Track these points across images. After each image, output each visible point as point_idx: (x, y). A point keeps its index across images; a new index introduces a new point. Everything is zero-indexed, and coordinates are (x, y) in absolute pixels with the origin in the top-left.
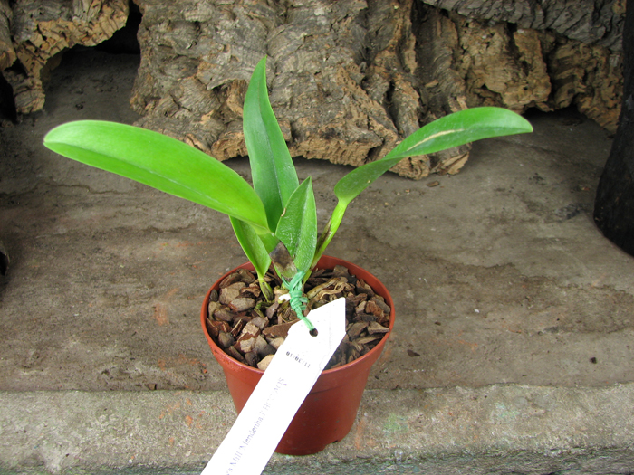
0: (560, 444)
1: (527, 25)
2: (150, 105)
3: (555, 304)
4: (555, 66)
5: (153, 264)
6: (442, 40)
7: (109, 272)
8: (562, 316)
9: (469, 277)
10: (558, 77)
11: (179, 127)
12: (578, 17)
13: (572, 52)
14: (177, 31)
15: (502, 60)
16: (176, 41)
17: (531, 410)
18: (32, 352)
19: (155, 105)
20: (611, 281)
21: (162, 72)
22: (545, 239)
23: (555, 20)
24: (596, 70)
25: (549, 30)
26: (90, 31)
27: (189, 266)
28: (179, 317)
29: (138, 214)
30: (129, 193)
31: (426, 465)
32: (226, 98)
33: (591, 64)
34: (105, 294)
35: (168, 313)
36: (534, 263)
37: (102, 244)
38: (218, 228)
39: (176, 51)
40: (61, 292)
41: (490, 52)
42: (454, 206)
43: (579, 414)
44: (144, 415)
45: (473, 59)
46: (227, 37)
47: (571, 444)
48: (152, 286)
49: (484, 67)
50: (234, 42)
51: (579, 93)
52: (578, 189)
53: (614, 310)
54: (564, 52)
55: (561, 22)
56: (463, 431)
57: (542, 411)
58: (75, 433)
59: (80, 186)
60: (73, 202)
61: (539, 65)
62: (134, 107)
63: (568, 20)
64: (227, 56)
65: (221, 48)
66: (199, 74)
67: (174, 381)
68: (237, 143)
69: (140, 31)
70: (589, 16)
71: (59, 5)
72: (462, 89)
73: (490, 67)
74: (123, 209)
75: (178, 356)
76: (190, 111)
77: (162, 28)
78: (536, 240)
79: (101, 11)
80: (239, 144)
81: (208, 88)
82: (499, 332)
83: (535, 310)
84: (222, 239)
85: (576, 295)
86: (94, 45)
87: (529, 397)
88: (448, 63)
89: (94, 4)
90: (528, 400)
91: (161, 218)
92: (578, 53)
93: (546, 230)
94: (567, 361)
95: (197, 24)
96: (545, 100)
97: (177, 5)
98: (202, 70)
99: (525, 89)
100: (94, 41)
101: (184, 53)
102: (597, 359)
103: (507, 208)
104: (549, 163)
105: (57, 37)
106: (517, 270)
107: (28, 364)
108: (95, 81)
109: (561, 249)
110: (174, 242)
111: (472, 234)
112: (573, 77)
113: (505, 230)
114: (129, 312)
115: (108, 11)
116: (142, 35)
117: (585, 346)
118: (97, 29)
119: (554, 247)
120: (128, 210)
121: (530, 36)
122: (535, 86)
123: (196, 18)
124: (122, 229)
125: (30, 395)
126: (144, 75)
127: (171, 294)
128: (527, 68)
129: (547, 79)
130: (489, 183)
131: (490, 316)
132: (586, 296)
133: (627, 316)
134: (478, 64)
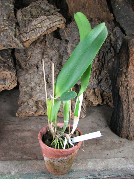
0: (100, 169)
2: (22, 104)
3: (102, 144)
4: (103, 96)
5: (25, 137)
7: (17, 138)
8: (103, 147)
10: (104, 98)
11: (29, 109)
12: (106, 88)
13: (106, 93)
14: (27, 88)
15: (92, 95)
16: (28, 90)
17: (95, 163)
18: (4, 154)
19: (24, 104)
20: (112, 140)
21: (25, 97)
24: (111, 97)
25: (101, 89)
26: (9, 87)
27: (32, 137)
28: (31, 147)
29: (21, 126)
30: (18, 122)
31: (77, 172)
32: (38, 103)
33: (109, 96)
34: (16, 143)
35: (29, 146)
37: (14, 133)
38: (37, 130)
40: (8, 142)
41: (90, 93)
42: (83, 125)
43: (104, 163)
44: (28, 164)
45: (87, 94)
46: (38, 91)
47: (102, 168)
48: (25, 141)
49: (89, 96)
50: (40, 92)
51: (108, 102)
52: (108, 121)
53: (112, 145)
54: (105, 93)
55: (103, 88)
56: (83, 166)
57: (97, 163)
58: (16, 168)
59: (8, 120)
60: (7, 124)
61: (100, 96)
62: (19, 104)
64: (38, 95)
65: (37, 93)
66: (33, 98)
67: (31, 159)
70: (108, 88)
71: (3, 81)
72: (84, 101)
73: (90, 96)
74: (17, 125)
75: (32, 154)
76: (31, 105)
77: (24, 87)
81: (35, 101)
82: (91, 150)
83: (98, 146)
85: (106, 143)
86: (10, 90)
89: (10, 82)
90: (95, 161)
91: (25, 128)
92: (107, 94)
94: (103, 155)
95: (32, 87)
96: (101, 103)
97: (28, 83)
99: (97, 101)
101: (29, 93)
103: (93, 126)
104: (102, 116)
105: (2, 88)
107: (3, 156)
108: (7, 96)
110: (29, 132)
111: (86, 131)
112: (106, 99)
114: (22, 146)
115: (13, 83)
116: (20, 89)
117: (106, 152)
118: (11, 87)
120: (18, 126)
121: (98, 90)
122: (99, 100)
123: (32, 86)
124: (18, 129)
125: (7, 161)
126: (21, 97)
127: (29, 143)
128: (98, 97)
129: (101, 99)
130: (90, 120)
131: (89, 147)
132: (107, 143)
133: (115, 146)
134: (88, 96)
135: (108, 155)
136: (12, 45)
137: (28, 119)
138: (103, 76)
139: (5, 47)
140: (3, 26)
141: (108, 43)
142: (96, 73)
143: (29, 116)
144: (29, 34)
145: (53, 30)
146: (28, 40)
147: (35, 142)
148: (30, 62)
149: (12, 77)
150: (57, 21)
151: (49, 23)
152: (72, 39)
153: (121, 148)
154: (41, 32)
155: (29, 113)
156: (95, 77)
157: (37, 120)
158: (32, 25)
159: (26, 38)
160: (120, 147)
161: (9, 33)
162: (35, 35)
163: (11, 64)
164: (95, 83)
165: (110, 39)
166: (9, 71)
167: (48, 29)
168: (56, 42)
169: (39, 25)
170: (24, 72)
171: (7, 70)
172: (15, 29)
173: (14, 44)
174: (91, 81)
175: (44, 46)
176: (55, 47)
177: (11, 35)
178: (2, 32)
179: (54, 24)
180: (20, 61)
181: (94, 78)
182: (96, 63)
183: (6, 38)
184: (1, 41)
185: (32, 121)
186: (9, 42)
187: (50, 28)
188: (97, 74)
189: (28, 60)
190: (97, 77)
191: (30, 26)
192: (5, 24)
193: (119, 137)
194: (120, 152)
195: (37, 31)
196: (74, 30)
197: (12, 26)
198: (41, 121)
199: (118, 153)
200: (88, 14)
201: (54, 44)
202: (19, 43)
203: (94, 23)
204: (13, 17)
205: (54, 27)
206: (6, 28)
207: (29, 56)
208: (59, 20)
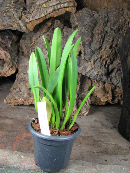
1: (107, 82)
2: (14, 90)
4: (115, 93)
5: (3, 124)
6: (87, 84)
8: (102, 150)
9: (80, 138)
10: (115, 96)
11: (19, 96)
12: (118, 81)
13: (119, 90)
14: (25, 75)
15: (101, 90)
17: (81, 166)
20: (118, 144)
21: (19, 84)
22: (103, 132)
23: (113, 81)
25: (113, 84)
26: (6, 73)
27: (12, 126)
28: (5, 135)
29: (5, 114)
30: (5, 109)
36: (98, 137)
38: (22, 119)
39: (23, 79)
41: (99, 88)
42: (83, 123)
43: (94, 169)
48: (1, 128)
51: (120, 100)
52: (117, 123)
53: (116, 150)
54: (117, 90)
55: (115, 82)
57: (84, 167)
61: (110, 92)
62: (11, 90)
63: (116, 82)
66: (26, 84)
68: (31, 100)
69: (17, 74)
70: (121, 80)
71: (1, 67)
73: (98, 92)
74: (2, 112)
76: (23, 92)
77: (22, 74)
78: (101, 132)
79: (9, 69)
80: (32, 101)
81: (28, 88)
82: (83, 151)
83: (95, 147)
84: (22, 122)
85: (107, 146)
86: (6, 76)
87: (82, 163)
88: (87, 89)
89: (8, 67)
90: (81, 164)
91: (10, 115)
92: (120, 90)
93: (104, 130)
94: (99, 160)
96: (111, 100)
97: (26, 70)
98: (27, 83)
99: (106, 97)
100: (7, 75)
101: (25, 80)
102: (107, 160)
103: (96, 125)
104: (111, 116)
106: (93, 138)
108: (7, 86)
109: (107, 135)
110: (10, 120)
111: (85, 129)
112: (118, 95)
113: (94, 129)
116: (17, 75)
117: (105, 157)
118: (8, 73)
119: (105, 134)
120: (3, 112)
121: (108, 85)
122: (109, 97)
126: (15, 84)
127: (5, 131)
128: (108, 93)
129: (111, 95)
130: (94, 119)
131: (82, 147)
132: (110, 146)
133: (119, 152)
134: (96, 91)
135: (106, 161)
136: (14, 26)
137: (18, 108)
138: (115, 66)
139: (5, 26)
140: (8, 8)
141: (125, 30)
142: (106, 62)
143: (18, 105)
144: (32, 14)
145: (61, 12)
146: (31, 21)
147: (13, 131)
148: (33, 49)
149: (6, 58)
150: (65, 3)
151: (56, 3)
152: (82, 24)
153: (129, 155)
154: (45, 12)
155: (19, 100)
156: (105, 65)
157: (28, 110)
158: (37, 5)
159: (29, 19)
160: (127, 154)
161: (13, 14)
162: (38, 14)
163: (10, 46)
164: (104, 72)
165: (128, 27)
166: (4, 50)
167: (54, 10)
168: (65, 31)
169: (44, 5)
170: (26, 59)
171: (2, 49)
172: (22, 12)
173: (16, 25)
174: (99, 69)
175: (51, 34)
176: (64, 35)
177: (15, 16)
178: (6, 12)
179: (62, 6)
180: (23, 48)
181: (103, 66)
182: (107, 50)
183: (9, 19)
184: (3, 21)
185: (21, 111)
186: (11, 22)
187: (57, 10)
188: (108, 63)
189: (31, 46)
190: (106, 66)
191: (35, 5)
192: (11, 6)
193: (128, 142)
194: (126, 160)
195: (42, 11)
196: (85, 16)
197: (18, 9)
198: (31, 112)
199: (122, 161)
200: (106, 5)
201: (63, 32)
202: (23, 26)
203: (110, 9)
204: (22, 2)
205: (62, 9)
206: (11, 9)
207: (33, 42)
208: (68, 2)
